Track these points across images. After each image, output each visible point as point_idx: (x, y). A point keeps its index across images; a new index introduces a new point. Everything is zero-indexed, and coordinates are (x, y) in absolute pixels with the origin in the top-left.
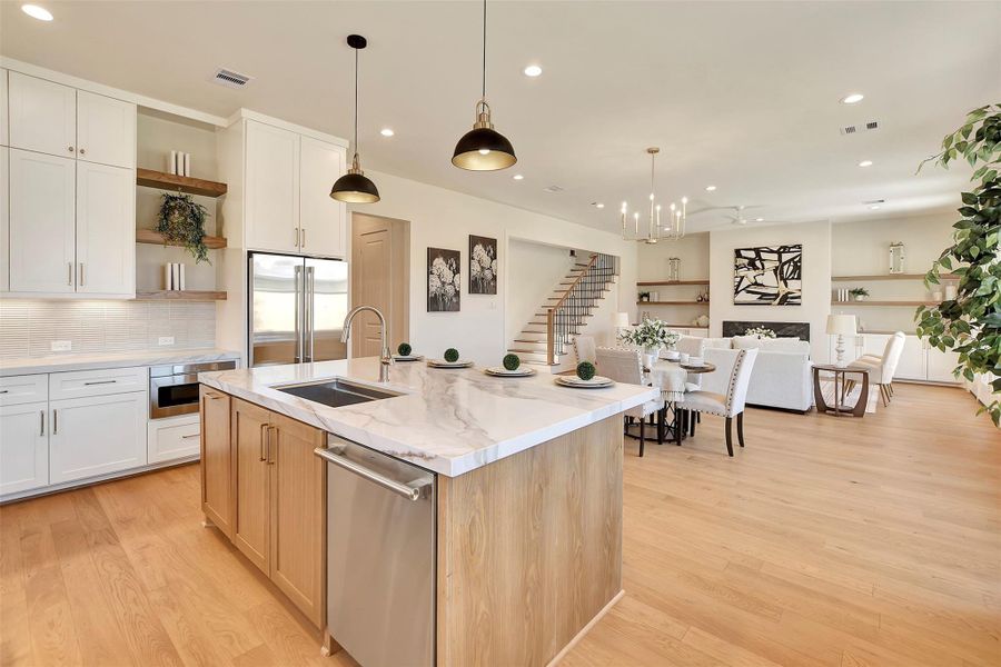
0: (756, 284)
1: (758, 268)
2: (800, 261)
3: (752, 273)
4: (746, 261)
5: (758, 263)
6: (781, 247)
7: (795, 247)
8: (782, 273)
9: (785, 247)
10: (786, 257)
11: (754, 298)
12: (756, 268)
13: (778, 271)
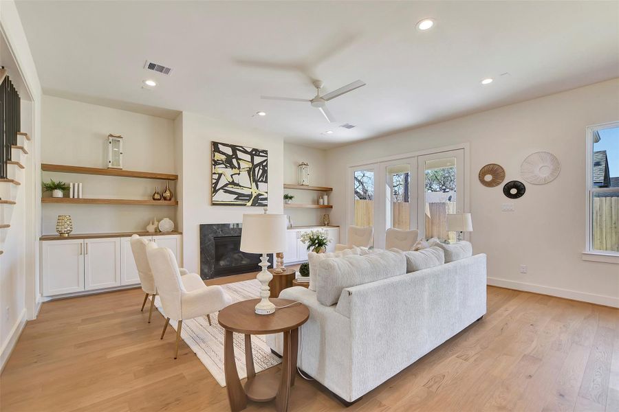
0: (233, 183)
1: (235, 168)
2: (266, 165)
3: (229, 171)
4: (224, 157)
5: (234, 161)
6: (254, 150)
7: (263, 151)
8: (254, 175)
9: (256, 150)
10: (257, 160)
11: (231, 198)
12: (232, 167)
13: (251, 172)
